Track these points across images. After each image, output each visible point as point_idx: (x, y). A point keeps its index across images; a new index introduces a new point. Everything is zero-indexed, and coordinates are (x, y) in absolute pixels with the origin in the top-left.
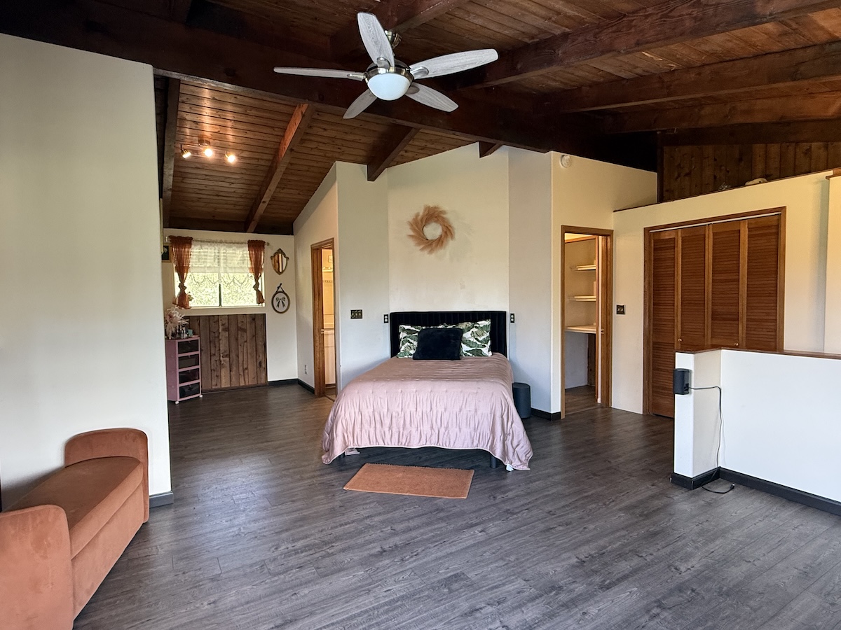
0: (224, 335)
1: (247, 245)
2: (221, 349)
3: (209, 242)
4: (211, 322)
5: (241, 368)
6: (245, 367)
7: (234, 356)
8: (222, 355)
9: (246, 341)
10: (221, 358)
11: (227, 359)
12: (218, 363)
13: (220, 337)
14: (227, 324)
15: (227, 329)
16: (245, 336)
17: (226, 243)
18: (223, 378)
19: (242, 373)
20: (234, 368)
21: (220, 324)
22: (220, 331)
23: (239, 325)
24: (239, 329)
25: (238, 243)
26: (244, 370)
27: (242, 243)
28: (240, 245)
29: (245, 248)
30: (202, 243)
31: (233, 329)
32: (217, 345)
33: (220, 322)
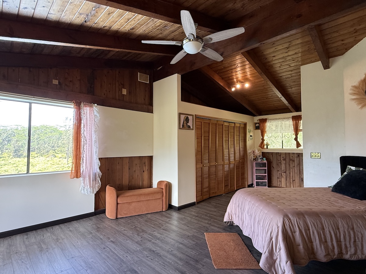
0: (283, 162)
1: (291, 119)
2: (282, 168)
3: (274, 119)
4: (278, 156)
5: (291, 180)
6: (294, 179)
7: (288, 173)
8: (282, 171)
9: (294, 167)
10: (282, 173)
11: (285, 174)
12: (280, 175)
13: (282, 163)
14: (285, 157)
15: (285, 160)
16: (294, 164)
17: (281, 119)
18: (283, 182)
19: (292, 182)
20: (288, 179)
21: (282, 157)
22: (282, 159)
23: (291, 158)
24: (290, 160)
25: (287, 118)
26: (293, 181)
27: (289, 118)
28: (288, 119)
29: (290, 120)
30: (271, 120)
31: (287, 160)
32: (280, 166)
33: (281, 155)
